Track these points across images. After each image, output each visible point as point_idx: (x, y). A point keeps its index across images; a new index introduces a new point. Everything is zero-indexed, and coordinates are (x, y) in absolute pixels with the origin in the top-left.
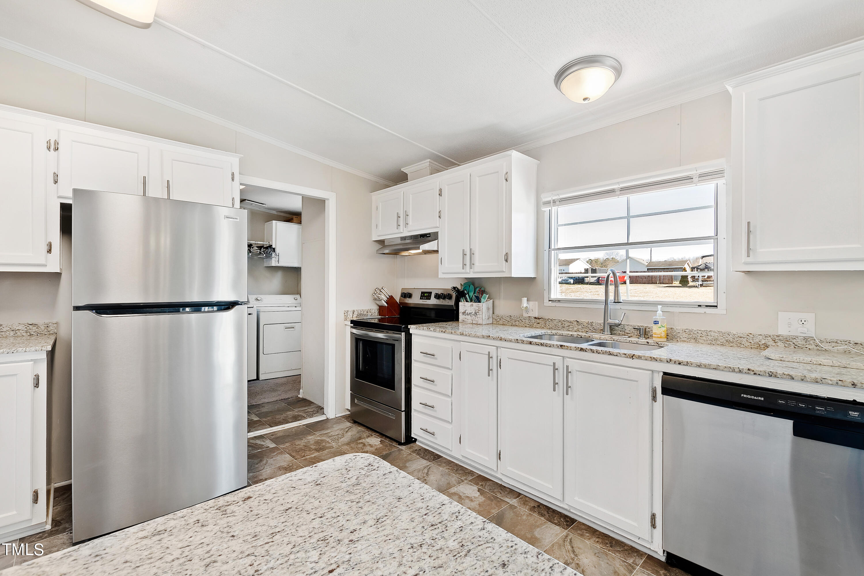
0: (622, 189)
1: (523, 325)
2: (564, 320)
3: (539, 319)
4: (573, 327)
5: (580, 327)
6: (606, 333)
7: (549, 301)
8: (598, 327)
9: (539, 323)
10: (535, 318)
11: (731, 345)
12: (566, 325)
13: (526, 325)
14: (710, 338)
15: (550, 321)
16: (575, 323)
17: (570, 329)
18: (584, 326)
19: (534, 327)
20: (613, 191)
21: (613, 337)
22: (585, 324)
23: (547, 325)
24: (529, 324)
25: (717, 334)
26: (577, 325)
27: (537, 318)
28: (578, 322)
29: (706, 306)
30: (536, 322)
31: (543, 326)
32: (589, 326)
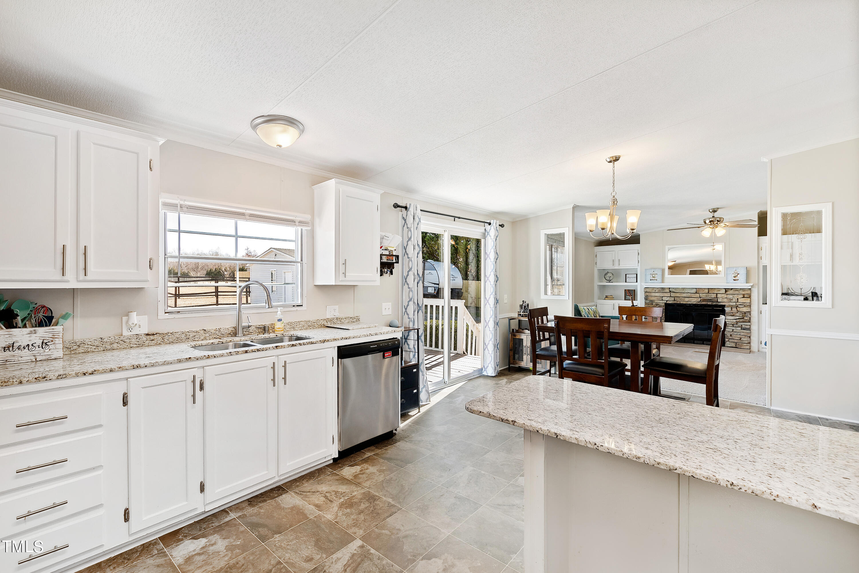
0: (251, 215)
1: (125, 347)
2: (188, 331)
3: (154, 335)
4: (199, 336)
5: (207, 335)
6: (240, 335)
7: (166, 313)
8: (226, 331)
9: (153, 340)
10: (148, 335)
11: (310, 328)
12: (191, 336)
13: (132, 345)
14: (301, 326)
15: (170, 334)
16: (202, 332)
17: (196, 339)
18: (211, 333)
19: (146, 345)
20: (243, 214)
21: (252, 337)
22: (213, 331)
23: (166, 340)
24: (137, 343)
25: (304, 323)
26: (204, 334)
27: (150, 335)
28: (205, 330)
29: (297, 306)
30: (149, 339)
31: (159, 342)
32: (217, 332)
